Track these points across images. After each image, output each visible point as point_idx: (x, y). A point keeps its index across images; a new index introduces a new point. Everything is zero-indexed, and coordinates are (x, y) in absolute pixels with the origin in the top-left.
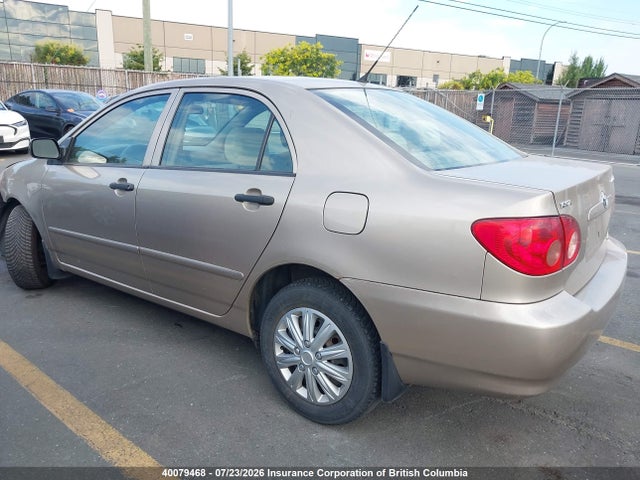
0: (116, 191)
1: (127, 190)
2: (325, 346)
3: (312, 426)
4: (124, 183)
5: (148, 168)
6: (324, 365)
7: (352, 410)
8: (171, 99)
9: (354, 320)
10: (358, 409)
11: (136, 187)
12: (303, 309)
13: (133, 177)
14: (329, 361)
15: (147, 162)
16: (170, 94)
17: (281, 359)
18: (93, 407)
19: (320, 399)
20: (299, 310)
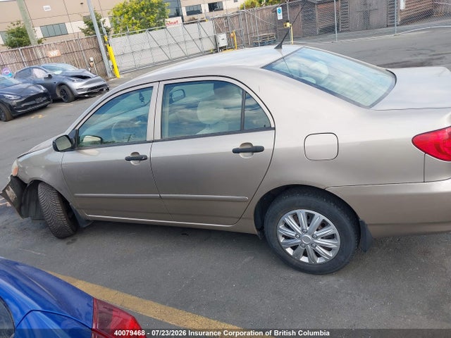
0: (132, 162)
1: (141, 160)
2: (317, 230)
3: (316, 277)
4: (136, 156)
5: (153, 142)
6: (319, 241)
7: (343, 262)
8: (155, 90)
9: (336, 211)
10: (347, 261)
11: (148, 156)
12: (297, 211)
13: (143, 150)
14: (322, 238)
15: (149, 138)
16: (152, 87)
17: (285, 244)
18: (175, 306)
19: (319, 261)
20: (294, 212)
